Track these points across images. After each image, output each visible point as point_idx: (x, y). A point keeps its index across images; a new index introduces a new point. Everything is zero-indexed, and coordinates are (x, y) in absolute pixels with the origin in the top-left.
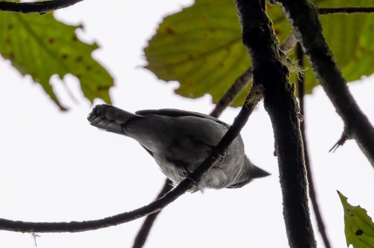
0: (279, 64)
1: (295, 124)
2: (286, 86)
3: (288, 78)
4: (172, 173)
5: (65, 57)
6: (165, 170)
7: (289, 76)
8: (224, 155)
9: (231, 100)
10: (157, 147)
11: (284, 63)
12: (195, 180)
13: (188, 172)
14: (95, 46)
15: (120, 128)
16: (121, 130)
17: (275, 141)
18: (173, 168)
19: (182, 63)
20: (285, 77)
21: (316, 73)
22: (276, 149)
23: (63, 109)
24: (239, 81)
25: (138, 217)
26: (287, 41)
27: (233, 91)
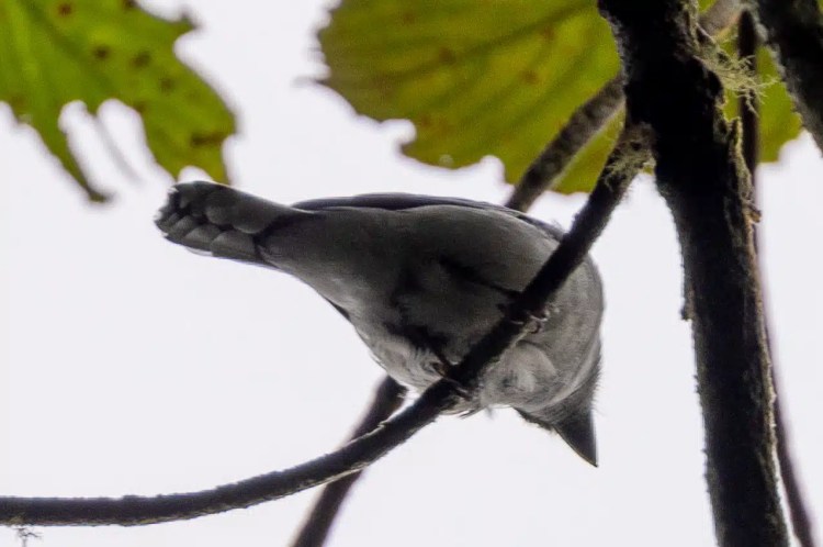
0: (696, 67)
1: (739, 232)
2: (716, 129)
3: (720, 106)
4: (404, 364)
5: (102, 53)
6: (382, 355)
7: (723, 101)
8: (544, 316)
9: (559, 169)
10: (356, 294)
11: (710, 64)
12: (465, 384)
13: (446, 363)
14: (185, 25)
15: (250, 248)
16: (253, 250)
17: (686, 279)
18: (403, 350)
19: (423, 71)
20: (711, 103)
21: (793, 98)
22: (687, 301)
23: (96, 197)
24: (583, 118)
25: (308, 485)
26: (714, 9)
27: (564, 145)
